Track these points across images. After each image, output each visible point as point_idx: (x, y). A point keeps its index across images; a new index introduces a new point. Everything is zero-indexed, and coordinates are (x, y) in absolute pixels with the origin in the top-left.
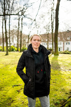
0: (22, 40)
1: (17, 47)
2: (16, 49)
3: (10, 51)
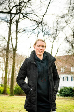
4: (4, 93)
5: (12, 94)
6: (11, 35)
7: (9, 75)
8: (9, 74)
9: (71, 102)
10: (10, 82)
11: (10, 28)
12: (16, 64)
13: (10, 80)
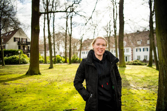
0: (72, 46)
1: (65, 57)
2: (64, 60)
3: (55, 62)
4: (66, 62)
5: (70, 63)
6: (68, 26)
10: (68, 55)
12: (72, 44)
13: (69, 54)
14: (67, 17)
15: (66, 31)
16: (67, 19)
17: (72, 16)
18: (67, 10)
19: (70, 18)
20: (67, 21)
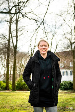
5: (14, 90)
6: (11, 34)
7: (10, 72)
8: (11, 70)
9: (70, 95)
11: (10, 27)
14: (11, 19)
15: (9, 41)
16: (10, 23)
17: (18, 18)
18: (10, 10)
19: (15, 22)
20: (10, 25)
